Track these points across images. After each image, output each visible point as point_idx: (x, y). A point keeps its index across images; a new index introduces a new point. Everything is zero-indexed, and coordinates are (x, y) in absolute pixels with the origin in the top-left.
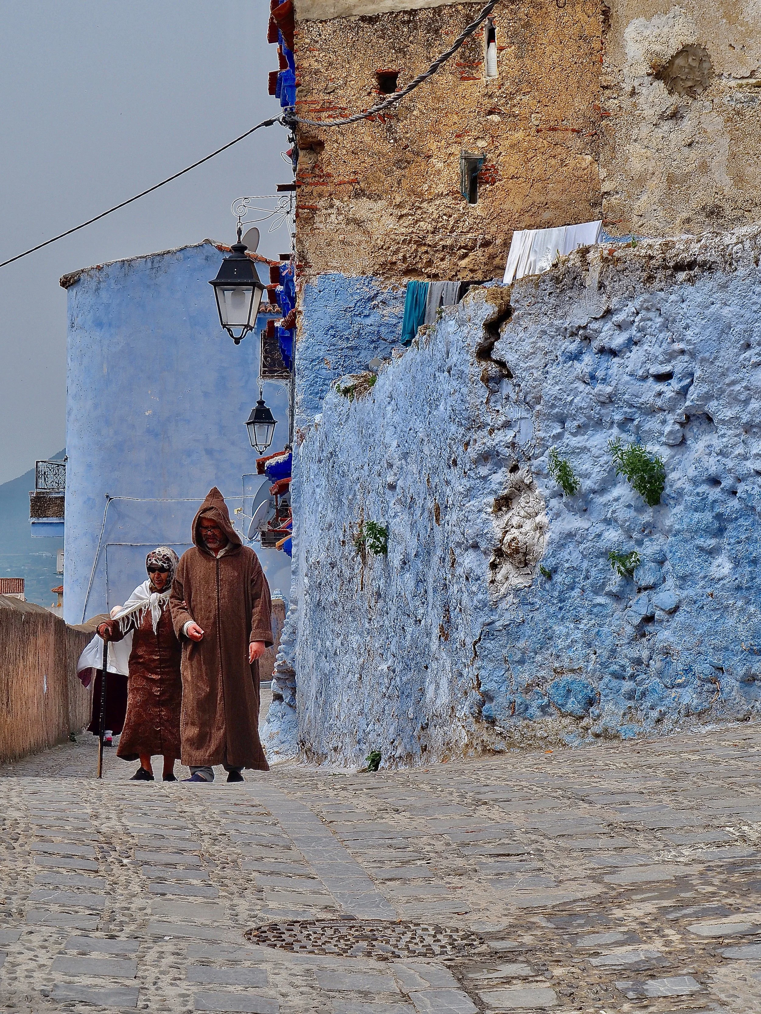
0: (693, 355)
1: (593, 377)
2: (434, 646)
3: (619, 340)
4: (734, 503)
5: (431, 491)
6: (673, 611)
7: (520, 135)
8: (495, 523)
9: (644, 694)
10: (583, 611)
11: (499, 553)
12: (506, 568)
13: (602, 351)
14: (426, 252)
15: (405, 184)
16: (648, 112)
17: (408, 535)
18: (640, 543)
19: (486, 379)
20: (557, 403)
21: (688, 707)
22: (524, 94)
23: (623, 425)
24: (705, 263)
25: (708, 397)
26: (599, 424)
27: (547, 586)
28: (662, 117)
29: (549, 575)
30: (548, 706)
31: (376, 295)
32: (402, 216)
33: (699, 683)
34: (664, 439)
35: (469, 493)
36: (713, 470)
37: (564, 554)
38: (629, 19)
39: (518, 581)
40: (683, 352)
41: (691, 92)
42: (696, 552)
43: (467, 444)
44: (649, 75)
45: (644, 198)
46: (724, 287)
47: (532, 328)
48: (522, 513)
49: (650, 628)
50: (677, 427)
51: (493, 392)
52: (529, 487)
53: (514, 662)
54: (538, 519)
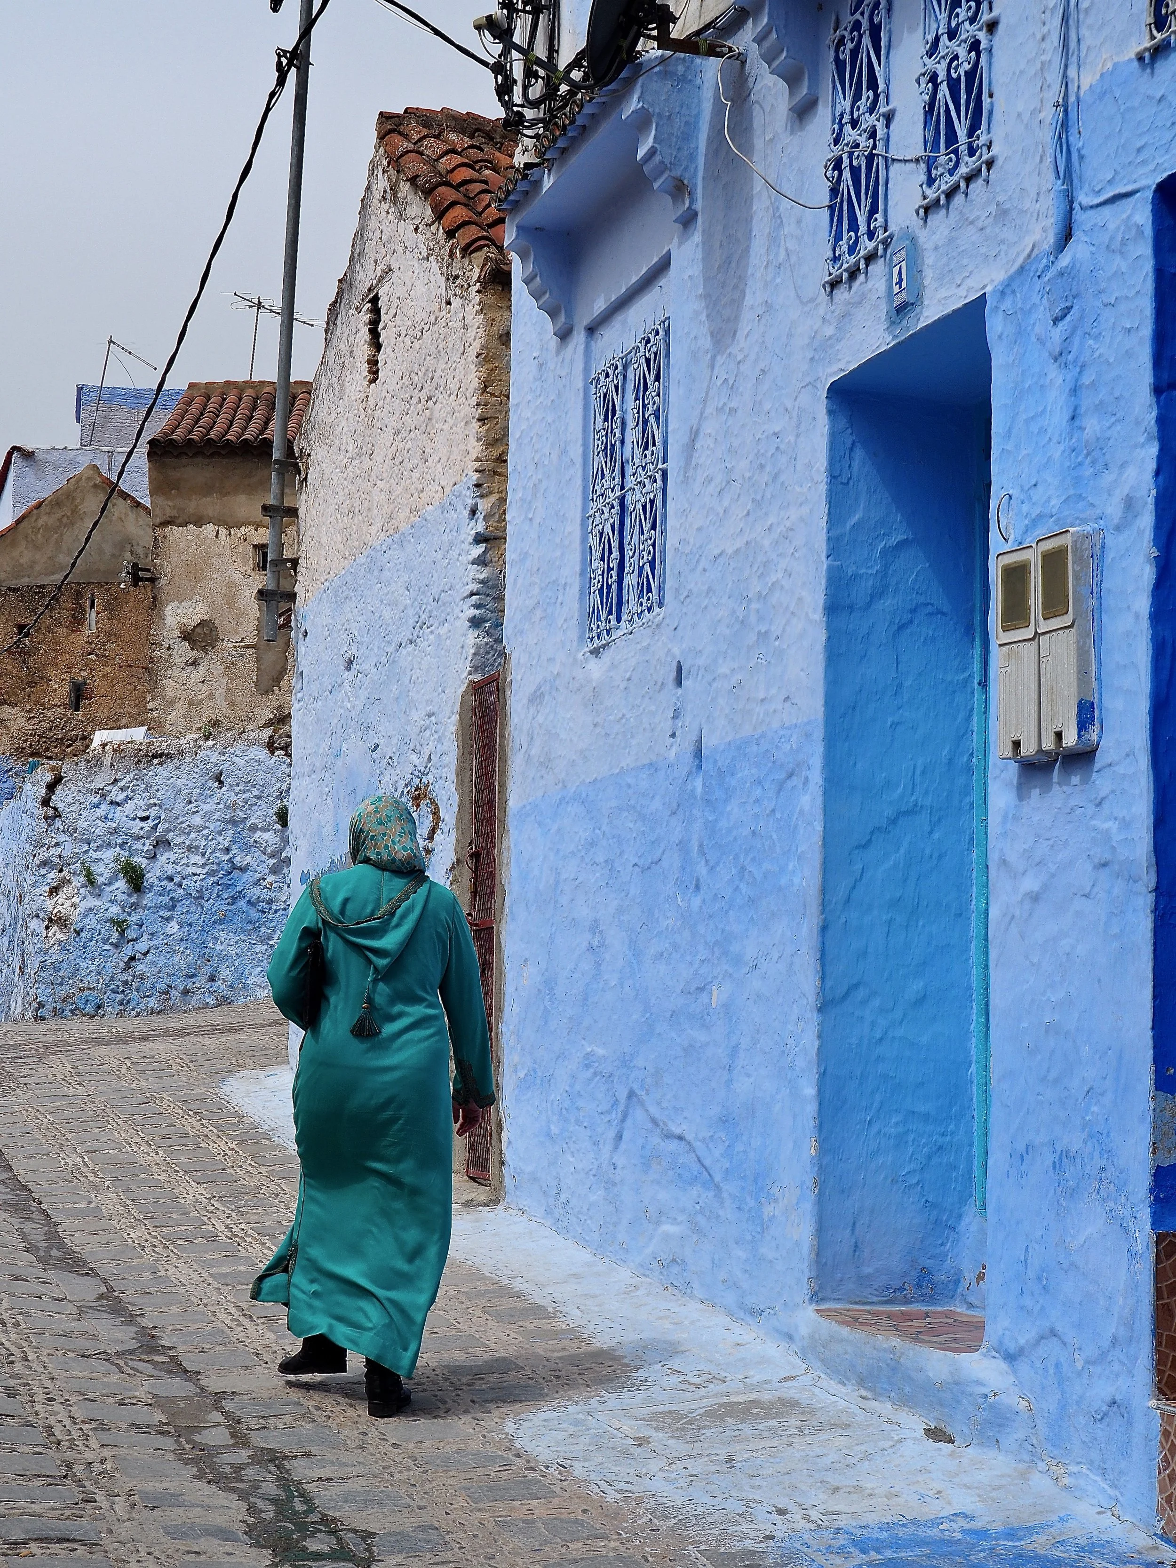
0: (160, 806)
1: (106, 818)
2: (16, 979)
3: (121, 797)
4: (181, 891)
5: (19, 885)
6: (145, 954)
7: (109, 669)
8: (48, 902)
9: (128, 1002)
10: (97, 954)
11: (50, 920)
12: (55, 928)
13: (112, 803)
14: (45, 742)
15: (33, 698)
16: (178, 660)
17: (6, 914)
18: (129, 914)
19: (46, 818)
20: (86, 832)
21: (152, 1008)
22: (112, 643)
23: (122, 846)
24: (168, 754)
25: (168, 831)
26: (109, 845)
27: (77, 939)
28: (186, 664)
29: (78, 933)
30: (75, 1010)
31: (11, 769)
32: (30, 718)
33: (158, 994)
34: (143, 854)
35: (34, 885)
36: (169, 873)
37: (87, 921)
38: (168, 602)
39: (60, 936)
40: (155, 805)
41: (204, 649)
42: (159, 919)
43: (35, 856)
44: (179, 637)
45: (174, 713)
46: (178, 768)
47: (73, 788)
48: (65, 897)
49: (133, 964)
50: (151, 847)
51: (49, 825)
52: (69, 882)
53: (56, 984)
54: (73, 900)
